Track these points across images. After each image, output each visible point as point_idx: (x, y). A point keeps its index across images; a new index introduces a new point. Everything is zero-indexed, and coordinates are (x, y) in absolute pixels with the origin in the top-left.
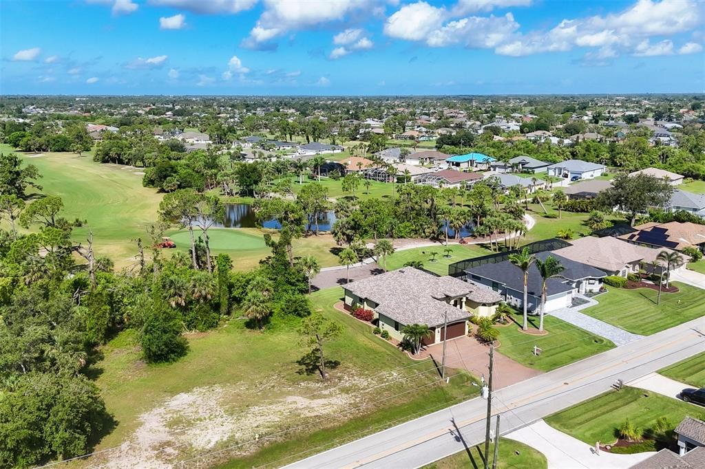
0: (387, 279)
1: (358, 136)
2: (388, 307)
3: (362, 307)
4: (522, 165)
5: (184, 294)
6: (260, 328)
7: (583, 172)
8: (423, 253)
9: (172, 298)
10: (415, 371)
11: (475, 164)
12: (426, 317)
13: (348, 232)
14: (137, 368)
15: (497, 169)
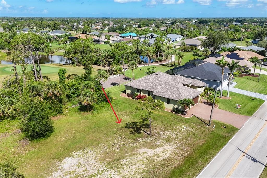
0: (150, 79)
1: (73, 29)
2: (160, 92)
3: (139, 94)
4: (151, 37)
5: (42, 94)
6: (90, 111)
7: (177, 38)
8: (140, 69)
9: (35, 98)
10: (192, 124)
11: (132, 37)
12: (185, 95)
13: (109, 60)
14: (24, 145)
15: (142, 39)
